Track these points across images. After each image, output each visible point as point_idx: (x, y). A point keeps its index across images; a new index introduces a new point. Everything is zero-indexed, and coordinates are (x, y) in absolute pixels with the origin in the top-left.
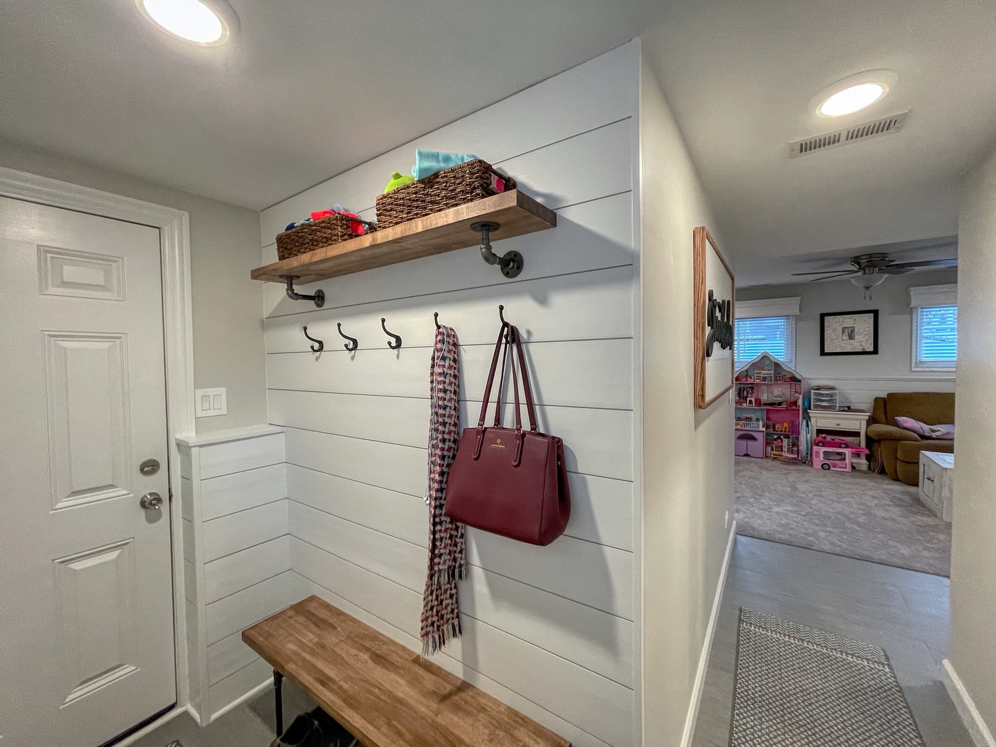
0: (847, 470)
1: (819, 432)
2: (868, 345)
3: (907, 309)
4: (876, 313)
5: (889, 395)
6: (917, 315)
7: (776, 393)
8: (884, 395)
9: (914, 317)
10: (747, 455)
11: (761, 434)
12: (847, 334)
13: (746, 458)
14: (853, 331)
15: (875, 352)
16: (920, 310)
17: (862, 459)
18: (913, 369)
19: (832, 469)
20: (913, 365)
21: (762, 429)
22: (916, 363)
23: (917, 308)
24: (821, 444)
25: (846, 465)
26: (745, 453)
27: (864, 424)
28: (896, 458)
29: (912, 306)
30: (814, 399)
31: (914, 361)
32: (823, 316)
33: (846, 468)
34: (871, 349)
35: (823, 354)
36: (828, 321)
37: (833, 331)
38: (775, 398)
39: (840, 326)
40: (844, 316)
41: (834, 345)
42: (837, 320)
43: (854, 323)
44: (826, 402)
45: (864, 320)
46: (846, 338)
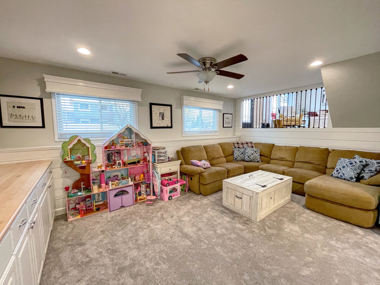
1: (163, 175)
2: (169, 123)
3: (181, 105)
4: (171, 106)
5: (183, 149)
7: (133, 154)
9: (183, 111)
10: (123, 207)
11: (131, 187)
12: (161, 116)
13: (123, 209)
14: (163, 115)
15: (172, 127)
18: (183, 135)
19: (173, 198)
20: (183, 133)
21: (131, 183)
24: (168, 185)
25: (178, 193)
26: (121, 205)
27: (179, 166)
28: (200, 183)
31: (183, 131)
33: (178, 195)
34: (170, 126)
35: (152, 127)
36: (153, 108)
37: (156, 114)
38: (133, 158)
39: (158, 112)
40: (160, 106)
41: (156, 123)
42: (157, 108)
43: (164, 111)
44: (163, 157)
45: (167, 109)
46: (161, 119)
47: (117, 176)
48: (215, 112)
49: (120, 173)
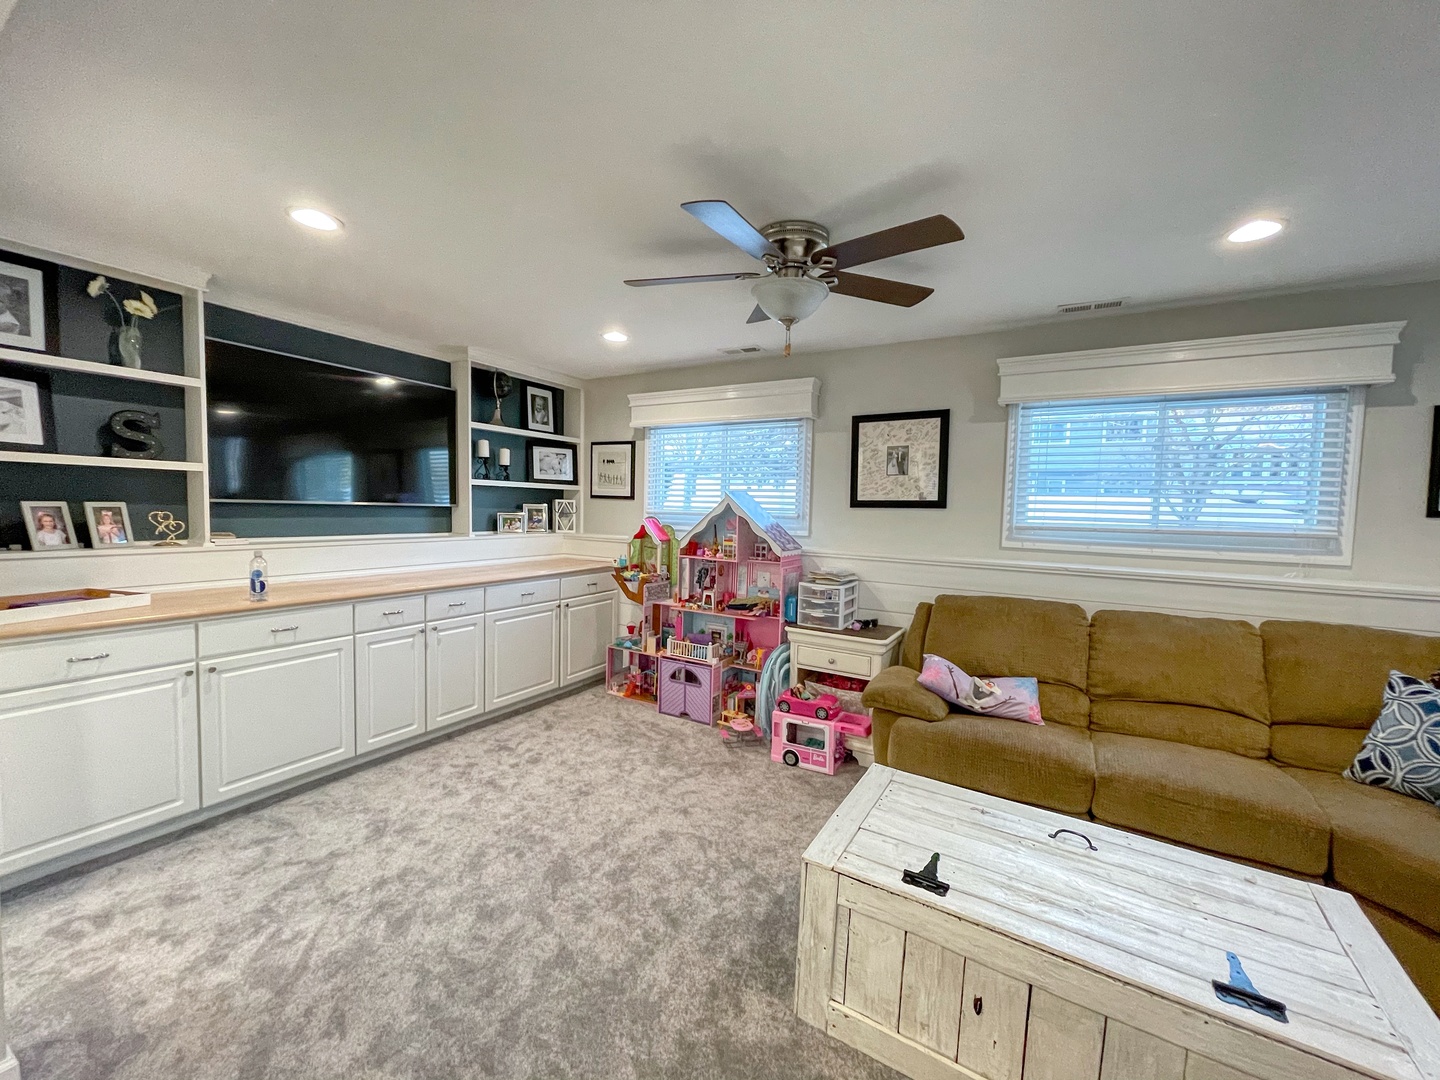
0: (825, 770)
2: (930, 489)
4: (944, 415)
5: (941, 599)
6: (1016, 423)
7: (761, 583)
8: (930, 598)
9: (1011, 428)
10: (684, 715)
12: (895, 461)
13: (681, 721)
14: (905, 456)
15: (941, 503)
16: (1021, 412)
17: (869, 743)
18: (1005, 544)
19: (801, 764)
20: (1005, 533)
21: (712, 659)
22: (1010, 529)
23: (1017, 405)
24: (784, 707)
25: (825, 757)
26: (683, 710)
27: (877, 662)
29: (1002, 401)
30: (804, 601)
31: (1006, 525)
32: (857, 421)
33: (823, 765)
34: (934, 497)
35: (855, 503)
36: (865, 434)
37: (873, 455)
38: (759, 594)
39: (884, 444)
40: (891, 423)
41: (873, 485)
42: (879, 430)
43: (908, 439)
44: (821, 610)
45: (924, 432)
46: (893, 470)
47: (720, 634)
48: (1324, 404)
49: (725, 629)
